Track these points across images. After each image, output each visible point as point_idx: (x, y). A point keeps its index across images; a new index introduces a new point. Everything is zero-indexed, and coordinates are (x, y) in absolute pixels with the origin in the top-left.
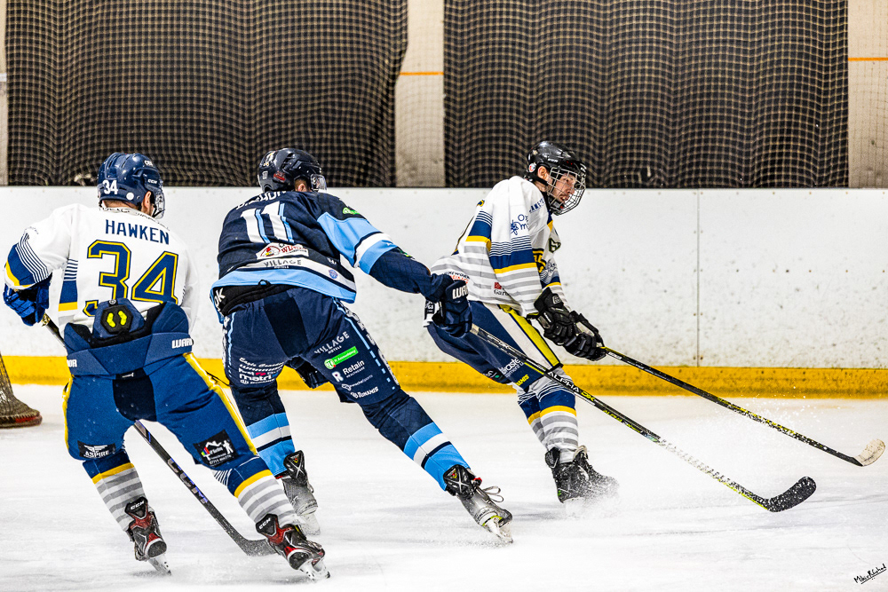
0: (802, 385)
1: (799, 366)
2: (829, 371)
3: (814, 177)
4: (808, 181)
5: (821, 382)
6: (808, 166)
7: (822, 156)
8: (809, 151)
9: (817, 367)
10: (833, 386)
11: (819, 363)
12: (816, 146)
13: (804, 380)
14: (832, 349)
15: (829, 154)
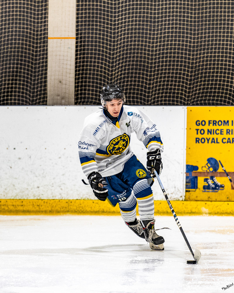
0: (21, 208)
1: (20, 198)
2: (35, 201)
3: (29, 100)
4: (26, 102)
5: (31, 206)
6: (26, 94)
7: (34, 89)
8: (27, 86)
9: (29, 199)
10: (37, 208)
11: (30, 197)
12: (31, 84)
13: (22, 206)
14: (37, 189)
15: (37, 88)
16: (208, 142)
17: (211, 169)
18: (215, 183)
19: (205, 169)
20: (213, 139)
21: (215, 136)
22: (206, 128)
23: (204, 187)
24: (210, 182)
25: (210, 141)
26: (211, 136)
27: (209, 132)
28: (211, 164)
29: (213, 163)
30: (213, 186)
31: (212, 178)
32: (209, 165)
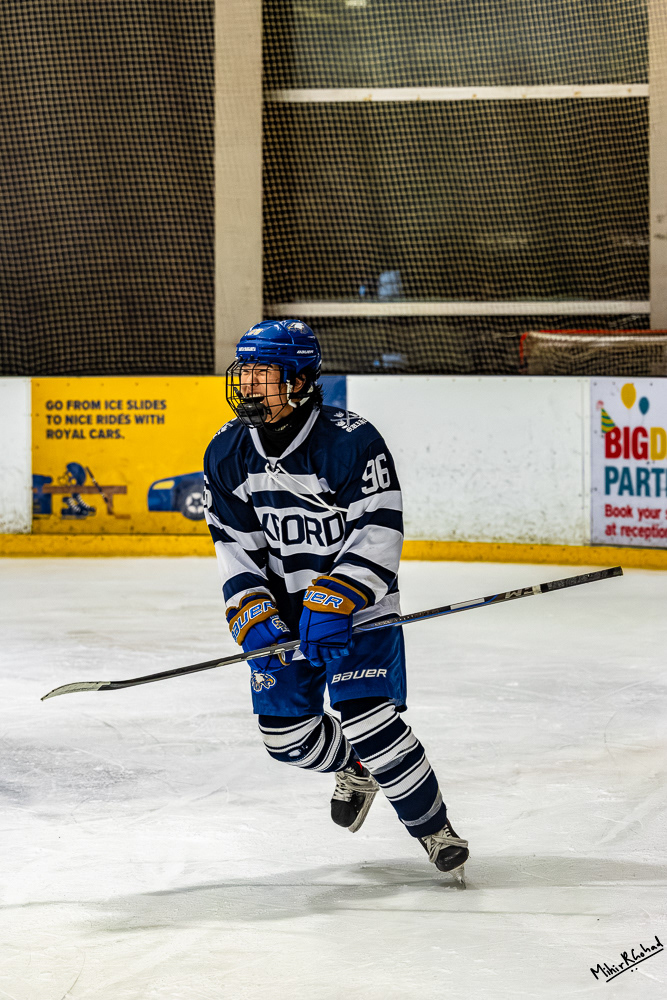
16: (67, 437)
17: (74, 482)
18: (80, 505)
19: (63, 481)
20: (75, 431)
21: (78, 427)
22: (63, 413)
23: (64, 512)
24: (73, 503)
25: (71, 435)
26: (72, 427)
27: (69, 420)
28: (73, 473)
29: (76, 470)
30: (77, 509)
31: (75, 496)
32: (70, 474)
